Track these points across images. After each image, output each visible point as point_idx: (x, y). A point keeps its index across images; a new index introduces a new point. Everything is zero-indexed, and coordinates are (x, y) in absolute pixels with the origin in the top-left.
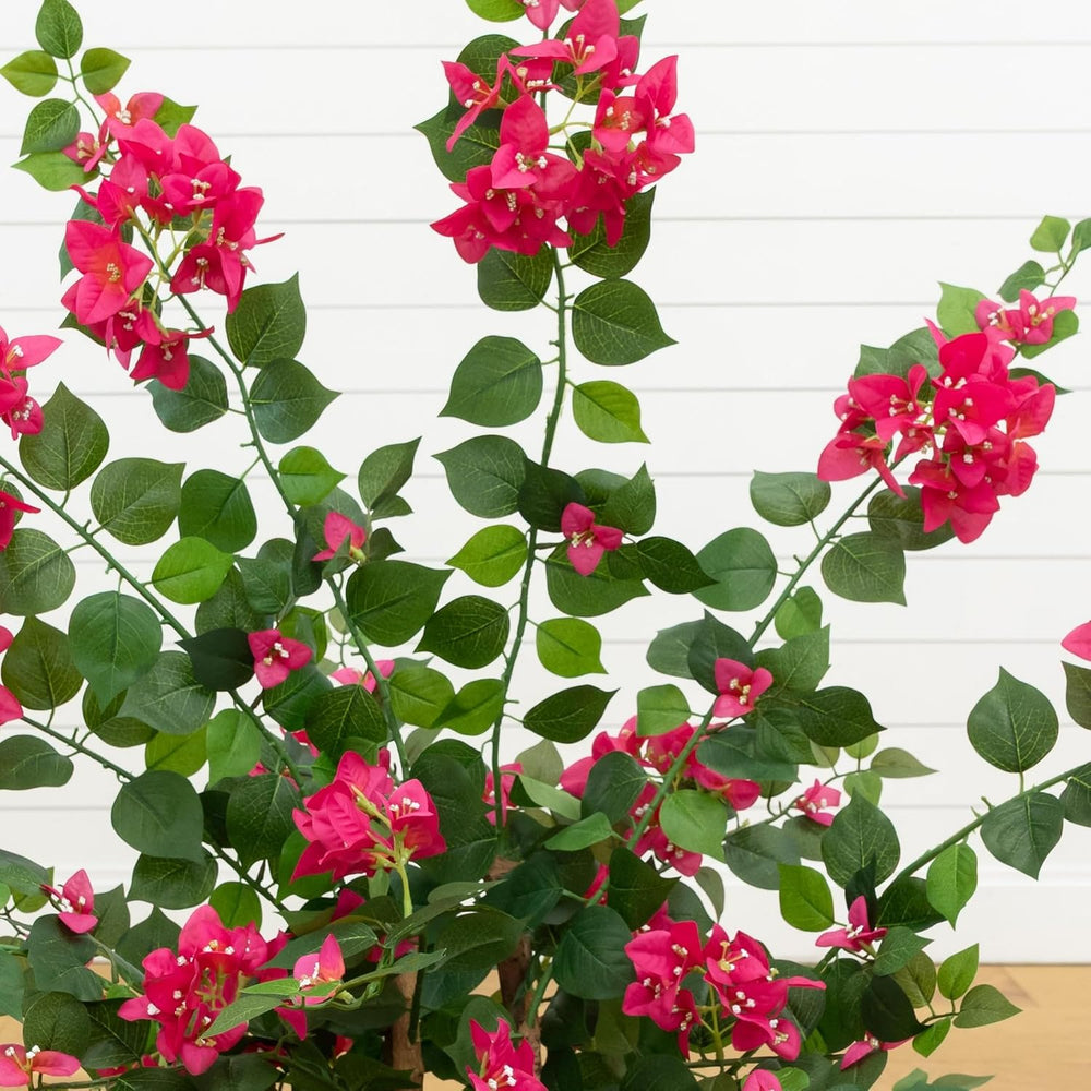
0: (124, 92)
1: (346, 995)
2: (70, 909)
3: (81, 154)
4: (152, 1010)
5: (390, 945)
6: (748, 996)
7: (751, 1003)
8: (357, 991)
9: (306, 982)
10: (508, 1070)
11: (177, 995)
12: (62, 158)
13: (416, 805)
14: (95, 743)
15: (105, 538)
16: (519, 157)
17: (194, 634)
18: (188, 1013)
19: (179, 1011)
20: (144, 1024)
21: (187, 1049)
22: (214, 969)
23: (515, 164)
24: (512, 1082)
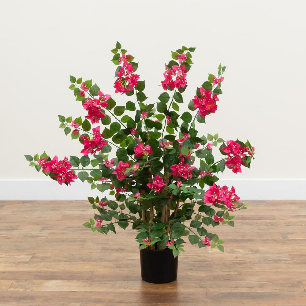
0: (126, 54)
1: (139, 169)
2: (106, 164)
3: (120, 60)
4: (116, 173)
5: (145, 164)
6: (184, 173)
7: (185, 174)
8: (140, 169)
9: (134, 168)
10: (158, 181)
11: (119, 171)
12: (117, 60)
13: (148, 148)
14: (113, 143)
15: (115, 115)
16: (168, 80)
17: (127, 128)
18: (120, 173)
19: (119, 173)
20: (115, 175)
21: (121, 178)
22: (123, 168)
23: (167, 81)
24: (158, 182)
